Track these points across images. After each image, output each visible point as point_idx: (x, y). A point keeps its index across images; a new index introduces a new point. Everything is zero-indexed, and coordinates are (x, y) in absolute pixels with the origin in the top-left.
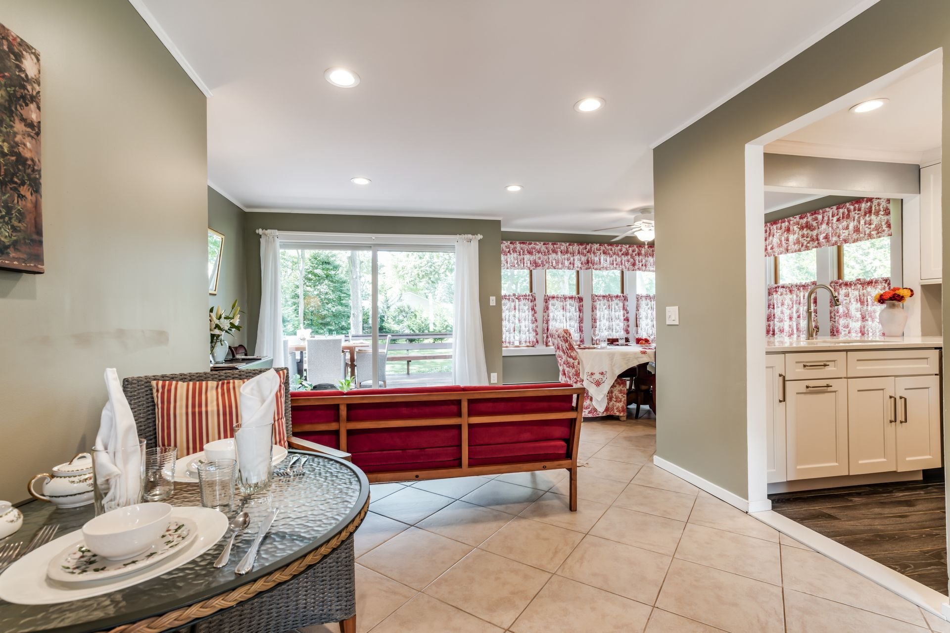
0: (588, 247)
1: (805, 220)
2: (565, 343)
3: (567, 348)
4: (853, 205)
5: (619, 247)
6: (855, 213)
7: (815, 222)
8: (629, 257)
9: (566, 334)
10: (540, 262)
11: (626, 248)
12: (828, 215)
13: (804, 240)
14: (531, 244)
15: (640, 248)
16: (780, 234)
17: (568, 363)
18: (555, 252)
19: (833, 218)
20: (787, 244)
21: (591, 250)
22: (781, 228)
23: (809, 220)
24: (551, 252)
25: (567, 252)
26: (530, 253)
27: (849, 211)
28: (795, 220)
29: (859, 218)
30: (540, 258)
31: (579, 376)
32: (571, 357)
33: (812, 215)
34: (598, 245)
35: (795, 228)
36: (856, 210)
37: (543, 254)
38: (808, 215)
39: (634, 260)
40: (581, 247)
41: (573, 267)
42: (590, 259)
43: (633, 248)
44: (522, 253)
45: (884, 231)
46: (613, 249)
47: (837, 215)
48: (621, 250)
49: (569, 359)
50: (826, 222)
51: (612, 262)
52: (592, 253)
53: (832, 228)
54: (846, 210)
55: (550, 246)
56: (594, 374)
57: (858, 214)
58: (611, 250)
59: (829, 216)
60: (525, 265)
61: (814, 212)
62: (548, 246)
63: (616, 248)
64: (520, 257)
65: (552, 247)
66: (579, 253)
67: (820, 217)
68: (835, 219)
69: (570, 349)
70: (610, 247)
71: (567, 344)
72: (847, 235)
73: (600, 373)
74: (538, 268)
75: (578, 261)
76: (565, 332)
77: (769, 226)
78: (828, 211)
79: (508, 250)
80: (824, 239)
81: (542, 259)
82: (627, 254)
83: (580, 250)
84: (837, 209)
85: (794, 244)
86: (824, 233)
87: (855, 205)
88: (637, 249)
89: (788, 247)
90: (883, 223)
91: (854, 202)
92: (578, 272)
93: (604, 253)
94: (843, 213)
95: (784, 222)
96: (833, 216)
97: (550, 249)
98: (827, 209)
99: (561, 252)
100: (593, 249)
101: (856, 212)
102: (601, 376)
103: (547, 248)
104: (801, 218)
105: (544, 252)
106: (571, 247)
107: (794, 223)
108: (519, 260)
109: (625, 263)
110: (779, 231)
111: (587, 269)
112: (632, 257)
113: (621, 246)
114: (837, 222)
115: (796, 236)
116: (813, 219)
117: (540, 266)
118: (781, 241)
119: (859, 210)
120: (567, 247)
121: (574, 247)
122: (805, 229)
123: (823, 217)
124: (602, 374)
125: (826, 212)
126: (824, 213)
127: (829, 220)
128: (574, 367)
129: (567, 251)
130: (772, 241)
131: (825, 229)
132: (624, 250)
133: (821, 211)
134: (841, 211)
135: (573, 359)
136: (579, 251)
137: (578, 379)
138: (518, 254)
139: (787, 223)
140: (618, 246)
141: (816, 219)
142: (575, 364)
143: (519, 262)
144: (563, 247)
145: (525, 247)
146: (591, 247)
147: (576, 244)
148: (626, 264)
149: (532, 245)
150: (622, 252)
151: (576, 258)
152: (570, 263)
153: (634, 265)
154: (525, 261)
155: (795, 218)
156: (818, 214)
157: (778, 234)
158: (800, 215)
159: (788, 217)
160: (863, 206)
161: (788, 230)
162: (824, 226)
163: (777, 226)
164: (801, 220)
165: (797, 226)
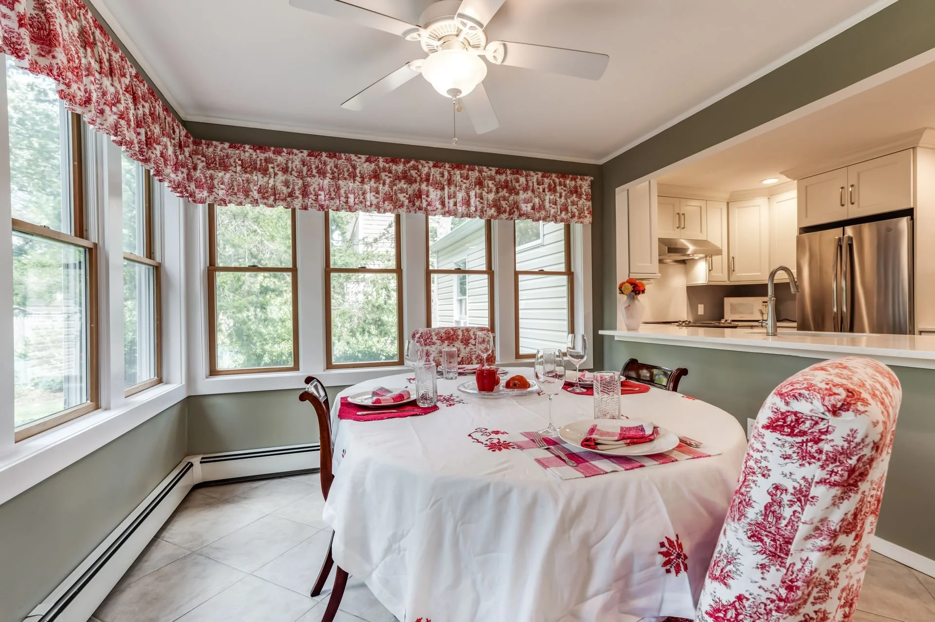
1: (504, 177)
4: (559, 179)
16: (468, 186)
19: (539, 186)
22: (467, 178)
23: (508, 179)
27: (555, 183)
28: (489, 173)
29: (566, 195)
33: (513, 174)
36: (562, 185)
38: (509, 172)
45: (586, 217)
47: (543, 184)
50: (531, 188)
54: (551, 182)
57: (565, 190)
59: (533, 182)
61: (517, 171)
67: (522, 180)
68: (541, 188)
77: (447, 168)
78: (532, 176)
84: (542, 177)
87: (561, 179)
89: (483, 207)
90: (585, 208)
91: (560, 175)
94: (550, 185)
95: (473, 170)
96: (538, 184)
98: (532, 173)
104: (497, 172)
107: (489, 176)
110: (464, 181)
114: (543, 193)
116: (514, 179)
118: (469, 196)
119: (565, 185)
123: (527, 181)
126: (528, 176)
127: (533, 186)
133: (524, 173)
134: (546, 181)
139: (477, 174)
141: (517, 181)
155: (491, 170)
156: (520, 175)
157: (464, 186)
158: (497, 169)
159: (482, 166)
160: (568, 182)
161: (480, 183)
162: (530, 193)
163: (462, 172)
164: (498, 177)
165: (493, 182)
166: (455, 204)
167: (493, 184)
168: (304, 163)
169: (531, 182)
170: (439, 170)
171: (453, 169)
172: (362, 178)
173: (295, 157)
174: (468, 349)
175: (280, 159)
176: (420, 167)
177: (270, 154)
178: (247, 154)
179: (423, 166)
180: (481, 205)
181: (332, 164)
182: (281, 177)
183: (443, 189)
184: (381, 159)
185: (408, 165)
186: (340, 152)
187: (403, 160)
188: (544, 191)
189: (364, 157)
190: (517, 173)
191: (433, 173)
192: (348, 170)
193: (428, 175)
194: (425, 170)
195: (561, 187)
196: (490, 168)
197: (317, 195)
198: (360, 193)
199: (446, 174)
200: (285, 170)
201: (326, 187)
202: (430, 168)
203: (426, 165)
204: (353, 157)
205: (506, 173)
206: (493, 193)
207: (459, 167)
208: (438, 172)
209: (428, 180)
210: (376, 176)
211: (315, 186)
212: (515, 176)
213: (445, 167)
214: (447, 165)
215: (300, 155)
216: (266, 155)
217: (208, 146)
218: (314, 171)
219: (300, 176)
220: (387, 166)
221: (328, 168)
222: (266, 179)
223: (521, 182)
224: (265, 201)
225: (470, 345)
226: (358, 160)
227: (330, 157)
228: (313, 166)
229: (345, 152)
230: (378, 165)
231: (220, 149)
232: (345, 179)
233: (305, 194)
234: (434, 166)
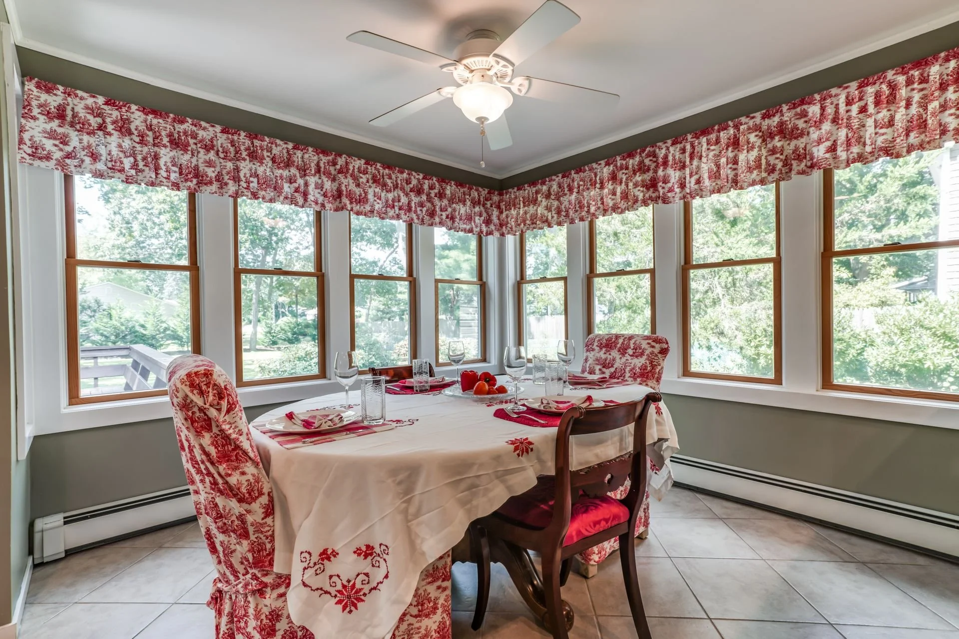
0: (341, 161)
1: (776, 119)
2: (198, 434)
3: (207, 454)
4: (903, 73)
5: (405, 175)
6: (913, 90)
7: (803, 120)
8: (424, 197)
9: (202, 393)
10: (211, 173)
11: (418, 179)
12: (835, 103)
13: (777, 158)
14: (182, 122)
15: (444, 185)
16: (717, 152)
17: (219, 516)
18: (253, 156)
19: (849, 107)
20: (735, 169)
21: (348, 170)
23: (785, 118)
24: (244, 154)
25: (288, 164)
26: (176, 143)
27: (893, 87)
28: (751, 123)
30: (210, 164)
31: (271, 564)
32: (231, 492)
33: (794, 108)
34: (363, 161)
35: (752, 138)
36: (913, 83)
37: (222, 155)
38: (785, 108)
39: (433, 204)
40: (324, 159)
41: (306, 200)
42: (344, 188)
43: (431, 181)
44: (150, 139)
46: (393, 176)
47: (861, 99)
48: (408, 182)
49: (220, 501)
50: (831, 117)
51: (390, 202)
52: (348, 175)
53: (849, 126)
54: (884, 87)
55: (242, 138)
56: (335, 554)
57: (922, 90)
58: (390, 178)
59: (837, 105)
60: (163, 173)
62: (235, 137)
63: (399, 175)
64: (145, 149)
65: (248, 142)
66: (318, 171)
67: (814, 110)
68: (855, 109)
69: (225, 457)
70: (387, 171)
71: (206, 440)
72: (890, 139)
73: (358, 552)
74: (204, 188)
75: (316, 188)
76: (192, 386)
77: (689, 139)
78: (836, 95)
79: (99, 120)
80: (827, 152)
81: (218, 169)
82: (419, 191)
83: (322, 165)
84: (860, 87)
85: (750, 170)
86: (827, 140)
87: (911, 72)
88: (437, 185)
92: (318, 215)
93: (375, 180)
94: (878, 95)
95: (725, 129)
96: (849, 103)
97: (242, 148)
98: (834, 91)
99: (273, 160)
100: (351, 167)
101: (915, 86)
102: (364, 565)
103: (232, 143)
104: (763, 118)
105: (226, 152)
106: (299, 153)
107: (749, 128)
108: (139, 157)
109: (415, 208)
110: (712, 148)
111: (336, 210)
112: (429, 199)
113: (409, 174)
114: (861, 116)
115: (754, 153)
116: (796, 114)
117: (211, 183)
118: (718, 166)
119: (924, 80)
120: (288, 152)
121: (306, 156)
122: (777, 138)
123: (823, 109)
124: (367, 552)
125: (830, 96)
126: (825, 99)
127: (837, 112)
128: (245, 535)
129: (289, 160)
130: (698, 167)
131: (830, 133)
132: (414, 182)
133: (817, 97)
134: (870, 90)
135: (240, 501)
136: (318, 165)
137: (268, 580)
138: (137, 139)
139: (732, 131)
140: (402, 173)
141: (804, 114)
142: (250, 519)
143: (141, 164)
144: (279, 148)
145: (164, 126)
146: (347, 163)
147: (310, 149)
148: (419, 212)
149: (187, 126)
150: (411, 186)
151: (312, 180)
152: (297, 190)
153: (432, 214)
154: (162, 163)
155: (753, 118)
156: (809, 104)
157: (712, 154)
158: (764, 111)
159: (738, 118)
160: (935, 70)
161: (735, 143)
162: (827, 126)
163: (709, 137)
164: (767, 121)
165: (757, 133)
166: (698, 182)
167: (756, 136)
168: (560, 186)
169: (834, 106)
170: (679, 146)
171: (698, 138)
172: (602, 183)
173: (554, 183)
174: (624, 360)
175: (545, 188)
176: (657, 150)
177: (539, 186)
178: (527, 191)
179: (660, 148)
180: (733, 173)
181: (579, 179)
182: (544, 203)
183: (683, 167)
184: (618, 158)
185: (644, 155)
186: (584, 166)
187: (639, 151)
188: (863, 110)
189: (603, 162)
190: (802, 102)
191: (672, 152)
192: (591, 180)
193: (666, 157)
194: (661, 153)
195: (910, 87)
196: (752, 115)
197: (567, 211)
198: (599, 198)
199: (688, 147)
200: (548, 196)
201: (573, 201)
202: (668, 149)
203: (664, 146)
204: (594, 165)
205: (781, 111)
206: (756, 150)
207: (705, 132)
208: (678, 150)
209: (665, 163)
210: (614, 178)
211: (566, 203)
212: (798, 110)
213: (687, 139)
214: (689, 137)
215: (557, 179)
216: (537, 188)
217: (506, 193)
218: (566, 190)
219: (558, 198)
220: (624, 162)
221: (576, 183)
222: (535, 208)
223: (810, 114)
224: (534, 225)
225: (627, 355)
226: (599, 167)
227: (577, 173)
228: (566, 186)
229: (587, 164)
230: (616, 166)
231: (513, 193)
232: (588, 189)
233: (559, 212)
234: (673, 144)
